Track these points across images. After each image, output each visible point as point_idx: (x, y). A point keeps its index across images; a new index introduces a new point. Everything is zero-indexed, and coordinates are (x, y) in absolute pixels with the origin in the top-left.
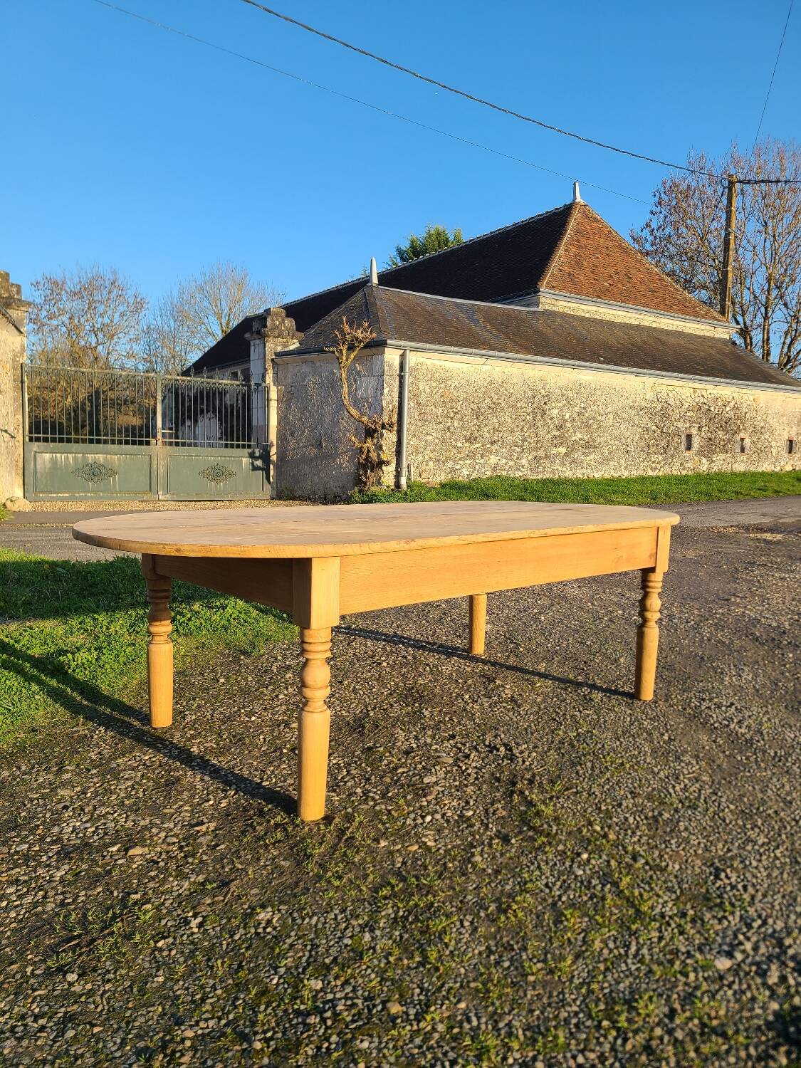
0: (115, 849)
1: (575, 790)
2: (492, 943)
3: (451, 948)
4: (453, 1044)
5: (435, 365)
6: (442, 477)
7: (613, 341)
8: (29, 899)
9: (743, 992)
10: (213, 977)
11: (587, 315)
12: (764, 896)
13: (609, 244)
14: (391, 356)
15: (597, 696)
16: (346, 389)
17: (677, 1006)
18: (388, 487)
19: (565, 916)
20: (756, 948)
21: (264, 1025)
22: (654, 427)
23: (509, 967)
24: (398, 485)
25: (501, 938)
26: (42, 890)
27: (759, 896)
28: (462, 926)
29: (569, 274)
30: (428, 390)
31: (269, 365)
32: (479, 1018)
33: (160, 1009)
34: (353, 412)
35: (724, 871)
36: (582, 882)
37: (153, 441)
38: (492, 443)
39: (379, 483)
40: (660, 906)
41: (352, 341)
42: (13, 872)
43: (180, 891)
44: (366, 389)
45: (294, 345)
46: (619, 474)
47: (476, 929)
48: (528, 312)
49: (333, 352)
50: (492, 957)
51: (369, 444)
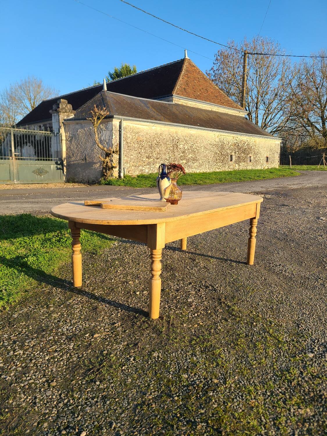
0: (87, 335)
1: (241, 300)
2: (237, 356)
3: (224, 359)
4: (239, 390)
5: (133, 126)
6: (137, 173)
7: (202, 117)
8: (65, 357)
9: (320, 364)
10: (148, 377)
11: (192, 106)
12: (315, 332)
13: (199, 77)
14: (116, 122)
15: (234, 264)
16: (97, 136)
17: (302, 370)
18: (116, 177)
19: (257, 345)
20: (319, 349)
21: (174, 391)
22: (219, 152)
23: (245, 364)
24: (120, 176)
25: (239, 354)
26: (68, 353)
27: (314, 332)
28: (225, 351)
29: (184, 89)
30: (131, 137)
31: (61, 124)
32: (243, 381)
33: (135, 390)
34: (100, 146)
35: (300, 324)
36: (257, 333)
37: (11, 158)
38: (157, 159)
39: (112, 175)
40: (285, 338)
41: (99, 115)
42: (53, 347)
43: (120, 349)
44: (105, 136)
45: (72, 116)
46: (206, 171)
47: (229, 352)
48: (169, 104)
49: (91, 120)
50: (239, 361)
51: (108, 159)
